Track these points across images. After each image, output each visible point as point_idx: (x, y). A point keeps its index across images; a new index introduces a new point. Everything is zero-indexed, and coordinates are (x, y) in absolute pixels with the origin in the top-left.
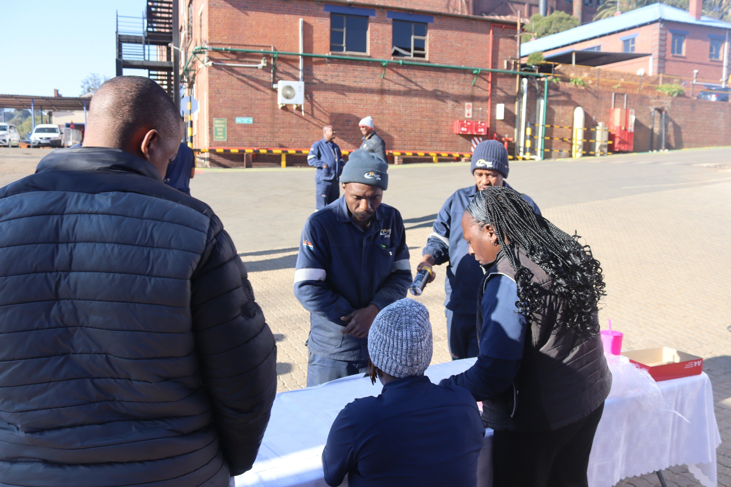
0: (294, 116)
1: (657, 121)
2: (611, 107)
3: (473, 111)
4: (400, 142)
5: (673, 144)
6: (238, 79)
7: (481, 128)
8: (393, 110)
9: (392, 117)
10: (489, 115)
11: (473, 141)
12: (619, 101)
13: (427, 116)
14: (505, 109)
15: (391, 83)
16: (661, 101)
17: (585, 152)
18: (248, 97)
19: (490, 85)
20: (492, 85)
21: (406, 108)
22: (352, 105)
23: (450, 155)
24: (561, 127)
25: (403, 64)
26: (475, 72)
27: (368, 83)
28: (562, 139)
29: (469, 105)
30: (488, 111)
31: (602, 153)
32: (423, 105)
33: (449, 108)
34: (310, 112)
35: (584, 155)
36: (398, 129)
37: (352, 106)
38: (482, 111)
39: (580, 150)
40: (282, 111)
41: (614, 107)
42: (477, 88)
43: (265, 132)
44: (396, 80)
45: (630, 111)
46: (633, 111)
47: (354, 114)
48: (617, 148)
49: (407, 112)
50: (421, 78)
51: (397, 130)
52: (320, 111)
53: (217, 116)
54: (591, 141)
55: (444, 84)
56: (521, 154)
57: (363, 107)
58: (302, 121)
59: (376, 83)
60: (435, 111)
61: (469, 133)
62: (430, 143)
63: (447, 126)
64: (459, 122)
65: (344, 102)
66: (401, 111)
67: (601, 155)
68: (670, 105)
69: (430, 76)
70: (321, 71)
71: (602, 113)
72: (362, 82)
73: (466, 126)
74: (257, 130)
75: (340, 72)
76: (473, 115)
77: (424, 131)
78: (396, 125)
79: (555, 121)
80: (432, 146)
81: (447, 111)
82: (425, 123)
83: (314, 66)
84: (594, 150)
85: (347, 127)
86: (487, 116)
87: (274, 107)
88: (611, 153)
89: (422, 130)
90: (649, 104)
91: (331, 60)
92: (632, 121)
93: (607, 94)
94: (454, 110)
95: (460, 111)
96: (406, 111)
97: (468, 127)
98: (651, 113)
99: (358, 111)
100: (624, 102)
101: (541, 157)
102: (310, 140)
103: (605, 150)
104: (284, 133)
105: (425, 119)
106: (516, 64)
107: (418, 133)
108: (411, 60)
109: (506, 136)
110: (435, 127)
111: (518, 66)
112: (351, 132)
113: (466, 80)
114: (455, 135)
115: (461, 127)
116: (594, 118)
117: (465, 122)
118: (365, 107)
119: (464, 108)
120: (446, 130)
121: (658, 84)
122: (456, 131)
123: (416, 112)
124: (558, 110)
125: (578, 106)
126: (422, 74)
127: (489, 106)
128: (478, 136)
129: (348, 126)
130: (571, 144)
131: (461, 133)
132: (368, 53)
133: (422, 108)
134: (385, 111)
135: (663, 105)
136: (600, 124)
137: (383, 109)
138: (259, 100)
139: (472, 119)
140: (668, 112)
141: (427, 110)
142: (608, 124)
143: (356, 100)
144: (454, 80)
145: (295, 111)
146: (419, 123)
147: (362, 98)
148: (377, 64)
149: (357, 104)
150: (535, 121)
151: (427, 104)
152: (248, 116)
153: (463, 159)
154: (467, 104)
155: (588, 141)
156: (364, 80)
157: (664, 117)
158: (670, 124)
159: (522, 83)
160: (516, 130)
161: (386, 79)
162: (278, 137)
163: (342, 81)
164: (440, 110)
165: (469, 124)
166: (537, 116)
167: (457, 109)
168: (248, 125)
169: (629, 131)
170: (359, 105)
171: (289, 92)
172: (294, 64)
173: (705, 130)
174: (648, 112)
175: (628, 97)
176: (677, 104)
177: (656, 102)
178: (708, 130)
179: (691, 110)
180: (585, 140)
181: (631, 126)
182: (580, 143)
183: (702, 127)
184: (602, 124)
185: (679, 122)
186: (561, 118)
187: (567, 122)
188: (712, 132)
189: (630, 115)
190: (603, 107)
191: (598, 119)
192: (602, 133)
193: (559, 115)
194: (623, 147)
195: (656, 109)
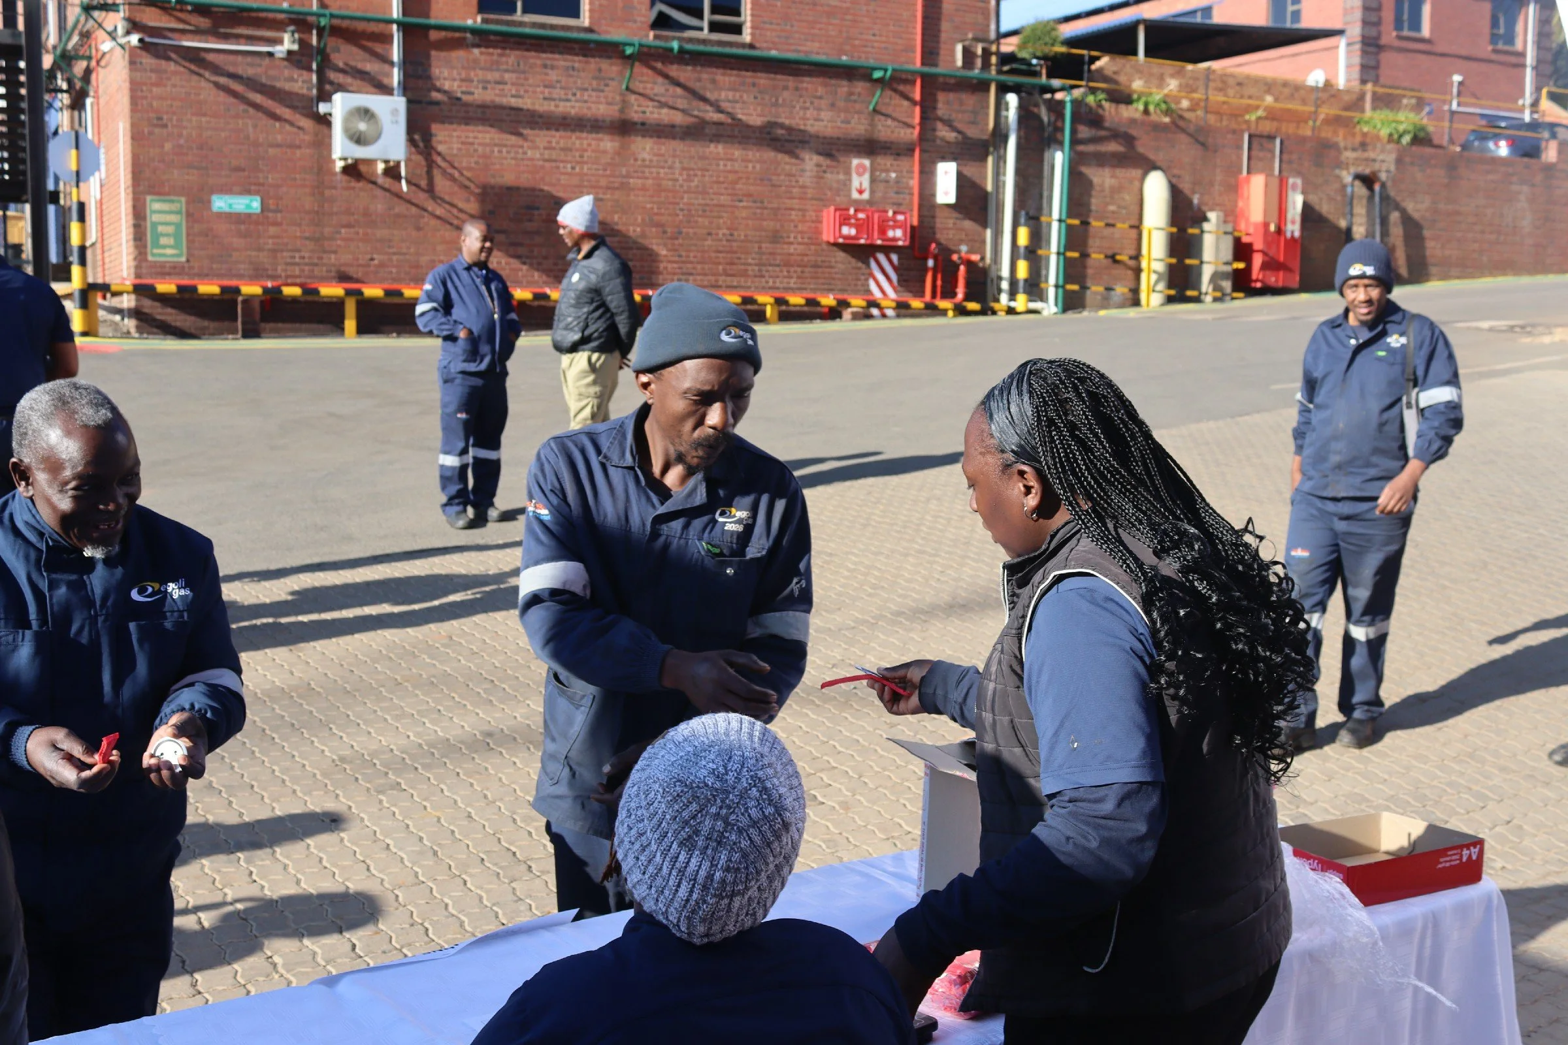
0: (379, 192)
1: (1360, 210)
2: (1240, 171)
3: (873, 180)
4: (675, 265)
5: (1403, 271)
6: (217, 85)
7: (894, 228)
8: (654, 179)
9: (652, 196)
10: (916, 192)
11: (873, 264)
12: (1261, 154)
13: (749, 195)
14: (960, 176)
15: (651, 104)
16: (1371, 154)
17: (1172, 292)
18: (248, 137)
19: (917, 109)
20: (923, 112)
21: (692, 173)
22: (541, 163)
23: (811, 302)
24: (1108, 225)
25: (682, 51)
26: (877, 75)
27: (586, 102)
28: (1113, 258)
29: (860, 166)
30: (914, 183)
31: (1218, 294)
32: (737, 166)
33: (808, 174)
34: (423, 183)
35: (1170, 300)
36: (669, 230)
37: (542, 167)
38: (897, 182)
39: (1161, 286)
40: (346, 178)
41: (1249, 172)
42: (883, 118)
43: (296, 237)
44: (663, 95)
45: (1291, 181)
46: (1299, 181)
47: (546, 188)
48: (1257, 281)
49: (693, 184)
50: (730, 90)
51: (665, 232)
52: (453, 179)
53: (158, 190)
54: (1188, 261)
55: (794, 107)
56: (1004, 298)
57: (573, 168)
58: (400, 208)
59: (609, 104)
60: (770, 180)
61: (862, 241)
62: (756, 268)
63: (803, 221)
64: (836, 210)
65: (520, 156)
66: (677, 180)
67: (1216, 300)
68: (1393, 168)
69: (754, 85)
70: (452, 68)
71: (1217, 187)
72: (568, 100)
73: (853, 221)
74: (272, 230)
75: (507, 71)
76: (872, 192)
77: (740, 234)
78: (664, 219)
79: (1093, 208)
80: (763, 276)
81: (801, 180)
82: (744, 214)
83: (433, 53)
84: (1197, 286)
85: (528, 226)
86: (912, 194)
87: (320, 169)
88: (1241, 295)
89: (736, 233)
90: (1340, 165)
91: (482, 38)
92: (1294, 208)
93: (1229, 136)
94: (822, 178)
95: (838, 181)
96: (689, 179)
97: (858, 227)
98: (1344, 187)
99: (559, 180)
100: (1273, 156)
101: (1056, 305)
102: (424, 260)
103: (1227, 285)
104: (351, 240)
105: (741, 204)
106: (987, 53)
107: (724, 243)
108: (704, 42)
109: (964, 248)
110: (770, 224)
111: (994, 59)
112: (538, 239)
113: (853, 98)
114: (825, 246)
115: (841, 225)
116: (1196, 201)
117: (852, 211)
118: (577, 170)
119: (848, 173)
120: (802, 232)
121: (1363, 111)
122: (828, 236)
123: (718, 182)
124: (1102, 178)
125: (1155, 167)
126: (733, 79)
127: (916, 168)
128: (887, 250)
129: (530, 220)
130: (1138, 271)
131: (841, 240)
132: (585, 20)
133: (736, 172)
134: (631, 181)
135: (1376, 166)
136: (1212, 216)
137: (628, 176)
138: (278, 146)
139: (869, 202)
140: (1389, 184)
141: (748, 178)
142: (1231, 215)
143: (554, 149)
144: (820, 98)
145: (380, 180)
146: (725, 215)
147: (569, 145)
148: (611, 50)
149: (555, 161)
150: (1040, 209)
151: (750, 161)
152: (248, 192)
153: (847, 313)
154: (855, 162)
155: (1181, 260)
156: (574, 95)
157: (1377, 199)
158: (1395, 216)
159: (1003, 106)
160: (989, 233)
161: (634, 92)
162: (335, 252)
163: (513, 96)
164: (782, 177)
165: (861, 216)
166: (1045, 194)
167: (828, 175)
168: (249, 215)
169: (1289, 235)
170: (561, 165)
171: (362, 126)
172: (378, 48)
173: (1483, 232)
174: (1337, 186)
175: (1286, 143)
176: (1412, 164)
177: (1356, 159)
178: (1491, 233)
179: (1446, 181)
180: (1174, 261)
181: (1293, 222)
182: (1160, 267)
183: (1475, 224)
184: (1218, 217)
185: (1418, 211)
186: (1108, 200)
187: (1124, 211)
188: (1502, 238)
189: (1290, 193)
190: (1218, 171)
191: (1206, 204)
192: (1218, 239)
193: (1103, 191)
194: (1273, 279)
195: (1358, 177)
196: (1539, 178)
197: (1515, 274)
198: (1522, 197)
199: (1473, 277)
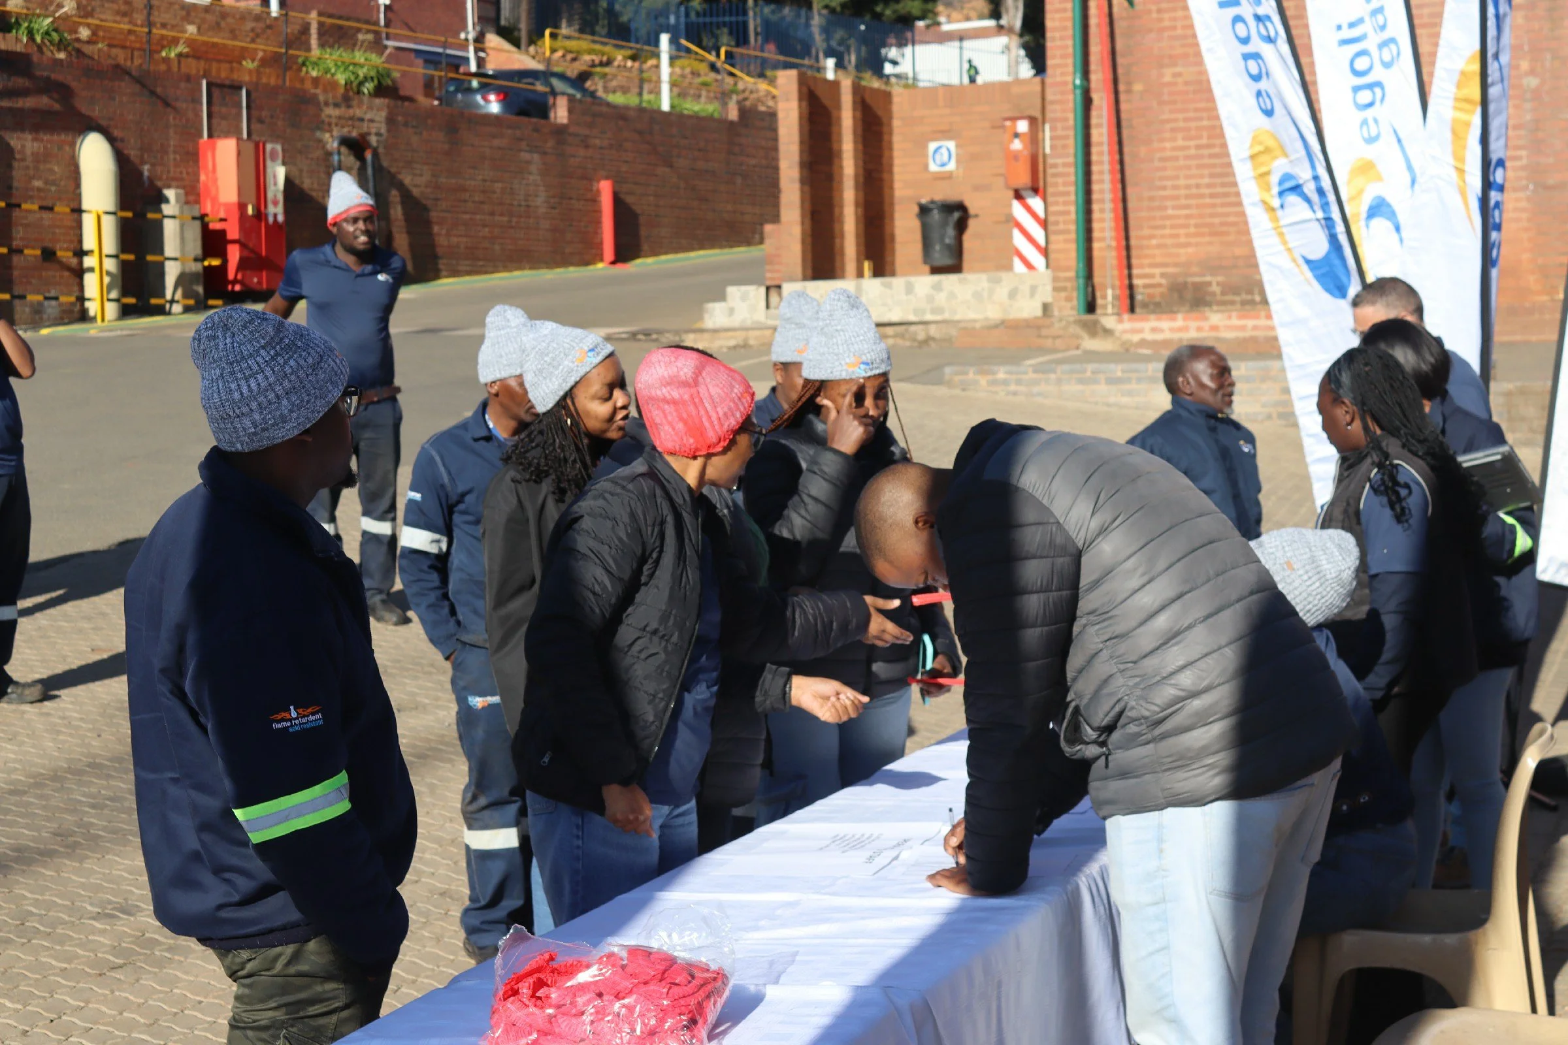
2: (201, 136)
12: (224, 110)
16: (357, 112)
17: (131, 300)
24: (42, 208)
28: (49, 255)
31: (191, 302)
35: (126, 312)
39: (114, 292)
41: (210, 136)
45: (269, 147)
46: (279, 148)
48: (235, 282)
54: (150, 258)
67: (187, 309)
68: (383, 130)
71: (172, 156)
79: (13, 183)
84: (159, 291)
88: (219, 302)
90: (321, 125)
92: (275, 184)
93: (183, 85)
98: (329, 154)
100: (240, 114)
103: (199, 289)
116: (146, 173)
124: (25, 145)
125: (93, 128)
130: (79, 273)
135: (365, 127)
136: (170, 193)
140: (381, 150)
142: (192, 194)
155: (141, 258)
157: (370, 171)
158: (392, 193)
169: (271, 220)
173: (492, 214)
174: (319, 153)
175: (253, 96)
176: (406, 124)
177: (340, 118)
178: (502, 215)
179: (446, 147)
180: (131, 257)
181: (275, 203)
182: (110, 265)
183: (482, 203)
184: (177, 196)
185: (416, 186)
186: (31, 172)
187: (53, 188)
188: (514, 220)
189: (269, 163)
190: (171, 131)
191: (160, 179)
192: (182, 227)
193: (23, 160)
194: (255, 280)
195: (346, 142)
196: (550, 143)
197: (531, 268)
198: (533, 168)
199: (486, 273)
